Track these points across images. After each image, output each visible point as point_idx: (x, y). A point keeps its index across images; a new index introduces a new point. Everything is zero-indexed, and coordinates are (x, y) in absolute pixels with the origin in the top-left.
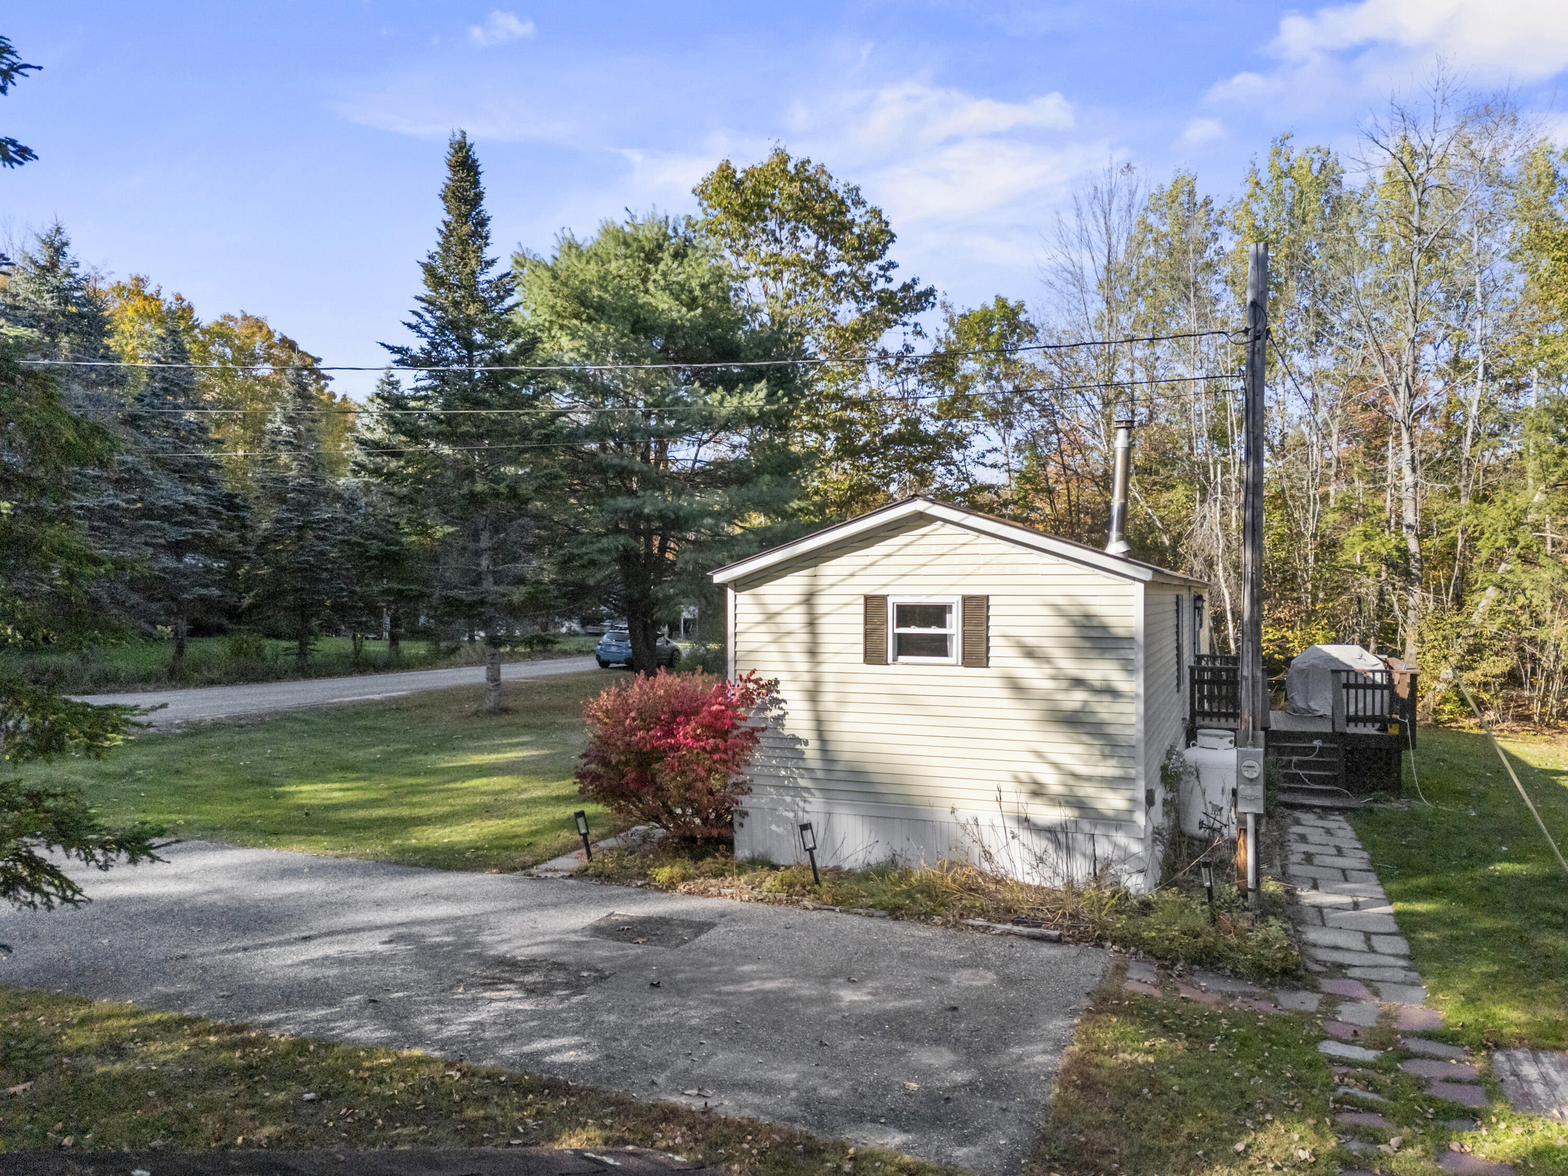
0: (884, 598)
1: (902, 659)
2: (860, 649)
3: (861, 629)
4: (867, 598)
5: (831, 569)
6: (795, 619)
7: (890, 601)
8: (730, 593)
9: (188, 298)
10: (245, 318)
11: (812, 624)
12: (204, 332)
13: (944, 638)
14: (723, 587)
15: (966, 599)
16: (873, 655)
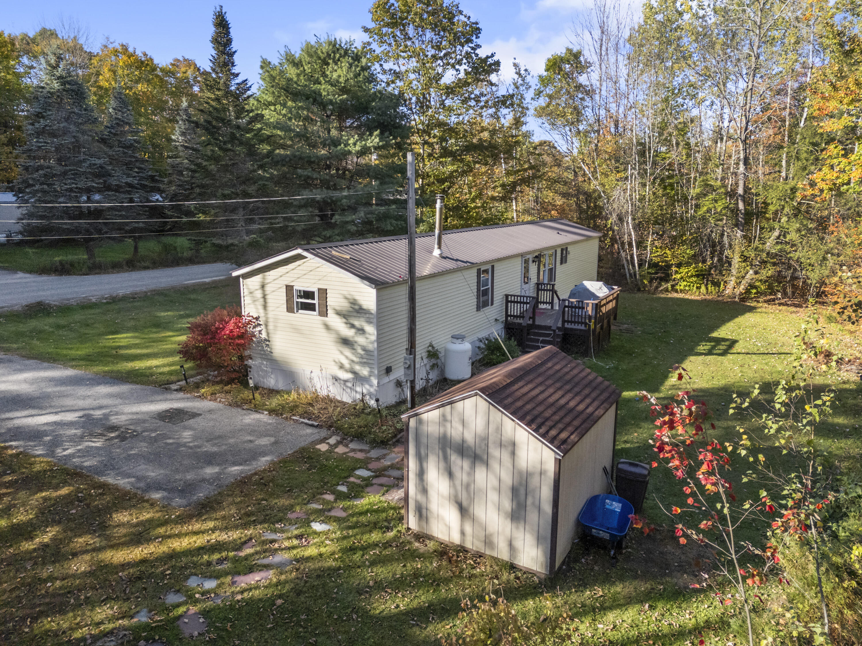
0: (292, 286)
1: (300, 311)
2: (285, 306)
3: (285, 298)
4: (287, 286)
5: (272, 274)
6: (259, 294)
7: (295, 288)
8: (241, 280)
9: (149, 54)
10: (185, 60)
11: (264, 297)
12: (162, 70)
13: (314, 304)
14: (238, 277)
15: (319, 290)
16: (290, 310)
